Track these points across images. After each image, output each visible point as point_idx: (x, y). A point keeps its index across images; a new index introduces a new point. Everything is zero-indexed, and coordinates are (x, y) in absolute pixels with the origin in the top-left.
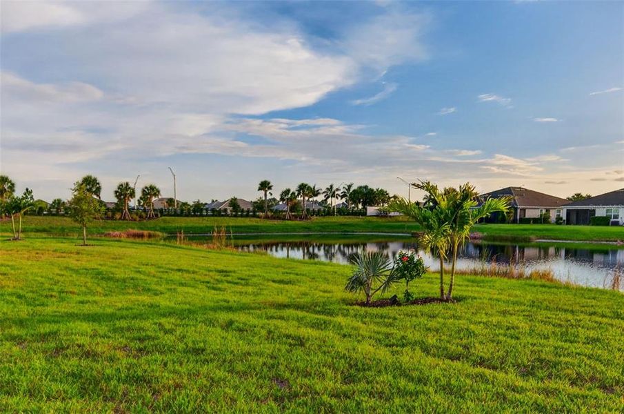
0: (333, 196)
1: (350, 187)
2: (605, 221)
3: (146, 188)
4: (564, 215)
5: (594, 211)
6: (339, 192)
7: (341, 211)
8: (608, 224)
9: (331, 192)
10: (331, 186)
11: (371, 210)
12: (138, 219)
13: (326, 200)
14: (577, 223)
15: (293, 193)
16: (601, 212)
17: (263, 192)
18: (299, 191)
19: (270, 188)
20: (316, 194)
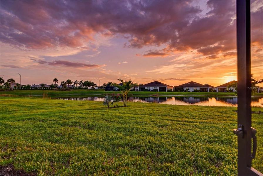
0: (77, 83)
1: (82, 81)
2: (147, 90)
3: (9, 79)
4: (138, 89)
5: (144, 88)
6: (78, 83)
7: (80, 88)
8: (147, 91)
9: (76, 83)
10: (76, 81)
11: (89, 88)
12: (5, 90)
13: (74, 85)
14: (141, 91)
15: (65, 82)
16: (146, 88)
17: (55, 82)
18: (67, 82)
19: (57, 81)
20: (72, 83)
